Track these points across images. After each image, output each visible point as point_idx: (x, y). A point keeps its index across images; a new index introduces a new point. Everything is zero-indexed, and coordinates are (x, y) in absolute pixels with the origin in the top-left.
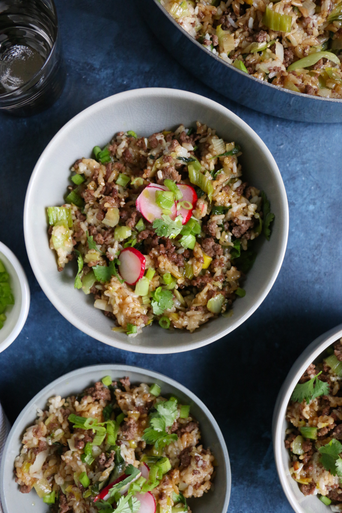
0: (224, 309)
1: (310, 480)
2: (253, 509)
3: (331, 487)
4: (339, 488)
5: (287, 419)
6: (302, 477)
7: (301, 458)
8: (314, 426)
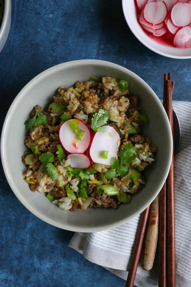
2: (16, 212)
3: (49, 185)
4: (56, 186)
5: (25, 144)
6: (31, 180)
7: (30, 167)
8: (37, 144)
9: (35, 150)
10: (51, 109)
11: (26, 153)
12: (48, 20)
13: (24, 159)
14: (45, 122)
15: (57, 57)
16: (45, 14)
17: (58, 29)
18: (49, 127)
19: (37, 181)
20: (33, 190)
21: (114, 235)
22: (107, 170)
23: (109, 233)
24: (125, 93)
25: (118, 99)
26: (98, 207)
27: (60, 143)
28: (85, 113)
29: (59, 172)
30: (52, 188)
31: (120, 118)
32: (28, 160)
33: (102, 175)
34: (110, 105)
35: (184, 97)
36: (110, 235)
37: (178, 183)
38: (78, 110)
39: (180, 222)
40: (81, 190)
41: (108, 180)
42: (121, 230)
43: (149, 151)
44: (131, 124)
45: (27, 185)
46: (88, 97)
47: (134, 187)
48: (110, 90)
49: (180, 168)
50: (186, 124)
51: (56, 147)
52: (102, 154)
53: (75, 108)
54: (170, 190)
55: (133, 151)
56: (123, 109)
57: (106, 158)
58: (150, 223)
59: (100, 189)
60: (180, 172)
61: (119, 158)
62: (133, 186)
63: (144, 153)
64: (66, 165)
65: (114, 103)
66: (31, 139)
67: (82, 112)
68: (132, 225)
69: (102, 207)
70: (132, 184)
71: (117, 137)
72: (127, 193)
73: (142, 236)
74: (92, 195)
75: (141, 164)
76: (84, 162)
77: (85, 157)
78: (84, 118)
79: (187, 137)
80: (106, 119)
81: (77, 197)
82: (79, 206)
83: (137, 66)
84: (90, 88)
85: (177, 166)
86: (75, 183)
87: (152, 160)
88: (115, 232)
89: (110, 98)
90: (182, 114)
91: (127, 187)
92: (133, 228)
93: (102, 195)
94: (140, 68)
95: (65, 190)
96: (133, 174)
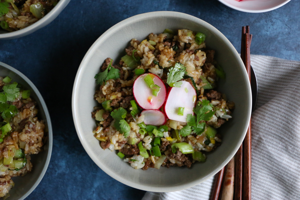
0: (42, 13)
1: (107, 138)
2: (82, 170)
3: (121, 143)
4: (127, 144)
5: (95, 98)
6: (101, 137)
7: (101, 123)
8: (108, 99)
9: (106, 105)
10: (123, 62)
11: (96, 108)
13: (94, 115)
14: (118, 76)
15: (127, 7)
18: (122, 81)
19: (108, 138)
20: (104, 147)
21: (187, 195)
22: (182, 127)
23: (182, 193)
24: (201, 46)
25: (195, 53)
26: (171, 166)
27: (134, 99)
28: (160, 67)
29: (132, 129)
30: (123, 146)
31: (197, 73)
32: (98, 116)
33: (177, 133)
34: (186, 59)
35: (261, 51)
36: (183, 195)
37: (255, 141)
38: (153, 64)
39: (256, 182)
40: (154, 148)
41: (182, 137)
42: (194, 190)
43: (225, 108)
44: (207, 79)
45: (97, 142)
46: (162, 51)
47: (210, 145)
48: (185, 44)
49: (257, 125)
50: (264, 80)
51: (129, 102)
52: (178, 111)
53: (150, 62)
54: (246, 148)
55: (210, 108)
56: (200, 63)
57: (182, 115)
58: (225, 183)
59: (175, 147)
60: (257, 130)
61: (195, 115)
62: (208, 144)
63: (221, 110)
64: (139, 122)
65: (191, 57)
66: (102, 93)
67: (157, 66)
68: (206, 185)
69: (176, 165)
70: (208, 142)
71: (194, 93)
72: (202, 151)
73: (217, 196)
74: (166, 153)
75: (218, 121)
76: (159, 119)
77: (160, 113)
78: (159, 72)
79: (264, 93)
80: (182, 74)
81: (150, 155)
82: (152, 165)
83: (212, 17)
84: (165, 41)
85: (254, 124)
86: (148, 141)
87: (230, 117)
88: (188, 192)
89: (187, 52)
90: (259, 69)
91: (202, 145)
92: (207, 188)
93: (176, 153)
94: (214, 19)
95: (138, 148)
96: (209, 131)
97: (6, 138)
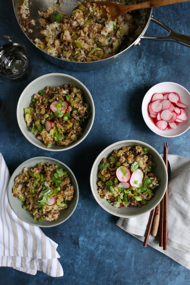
0: (76, 139)
1: (103, 194)
2: (89, 208)
3: (110, 196)
4: (112, 197)
5: (97, 176)
6: (101, 193)
7: (101, 187)
8: (104, 177)
9: (103, 179)
10: (111, 160)
11: (98, 180)
12: (107, 113)
13: (97, 183)
14: (109, 166)
15: (111, 131)
16: (105, 110)
17: (111, 117)
18: (110, 169)
20: (102, 198)
21: (138, 219)
22: (137, 189)
23: (136, 219)
24: (146, 153)
25: (143, 157)
26: (132, 206)
27: (116, 177)
28: (128, 163)
29: (115, 190)
30: (110, 197)
31: (144, 165)
32: (100, 184)
33: (135, 192)
34: (139, 159)
35: (173, 152)
36: (137, 220)
37: (170, 195)
38: (125, 162)
39: (170, 214)
40: (125, 198)
41: (137, 194)
42: (142, 217)
43: (156, 181)
44: (148, 166)
45: (99, 196)
46: (129, 155)
47: (149, 197)
48: (139, 152)
49: (171, 188)
50: (174, 167)
51: (114, 179)
52: (135, 182)
53: (124, 161)
55: (149, 181)
56: (145, 161)
57: (137, 184)
58: (156, 214)
59: (134, 198)
60: (171, 190)
61: (143, 184)
62: (148, 197)
63: (154, 182)
64: (118, 187)
65: (141, 159)
66: (101, 174)
67: (126, 163)
68: (147, 215)
69: (134, 206)
70: (148, 196)
71: (142, 174)
72: (145, 200)
73: (152, 220)
74: (129, 201)
75: (153, 186)
76: (127, 186)
77: (128, 184)
78: (127, 165)
79: (174, 172)
80: (138, 166)
81: (122, 201)
82: (123, 206)
83: (150, 136)
84: (130, 150)
85: (169, 187)
86: (122, 195)
87: (158, 185)
88: (139, 218)
89: (139, 156)
90: (172, 161)
91: (146, 197)
92: (148, 216)
93: (134, 201)
94: (152, 137)
95: (117, 198)
96: (149, 191)
97: (57, 193)
